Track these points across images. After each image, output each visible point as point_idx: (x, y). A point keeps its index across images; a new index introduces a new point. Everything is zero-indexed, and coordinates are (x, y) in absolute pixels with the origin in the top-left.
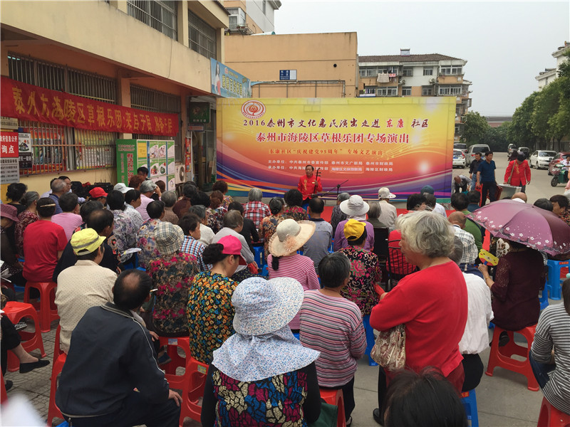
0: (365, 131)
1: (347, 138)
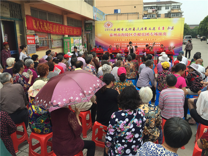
1: (143, 35)
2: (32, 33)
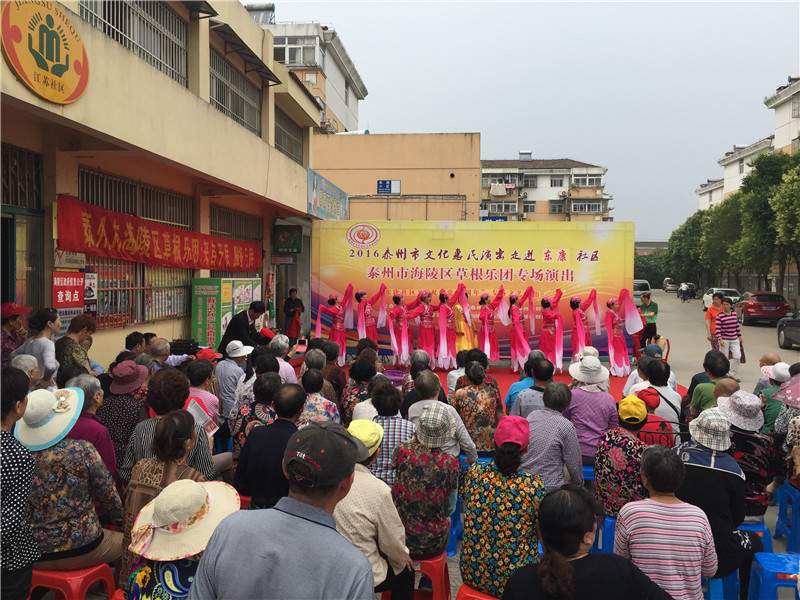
0: (516, 266)
1: (491, 274)
2: (76, 262)
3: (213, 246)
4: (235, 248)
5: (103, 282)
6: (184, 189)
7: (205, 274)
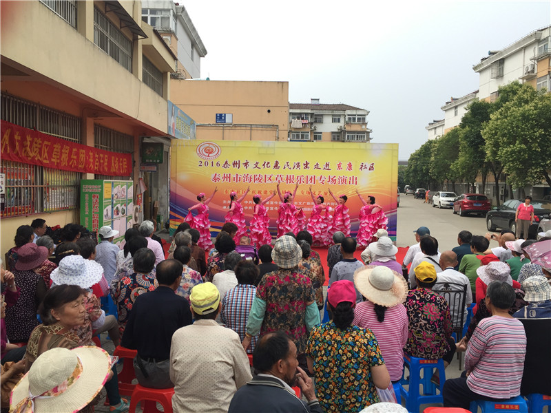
0: (317, 173)
1: (300, 179)
3: (97, 156)
4: (113, 158)
5: (10, 181)
6: (75, 112)
7: (90, 176)
